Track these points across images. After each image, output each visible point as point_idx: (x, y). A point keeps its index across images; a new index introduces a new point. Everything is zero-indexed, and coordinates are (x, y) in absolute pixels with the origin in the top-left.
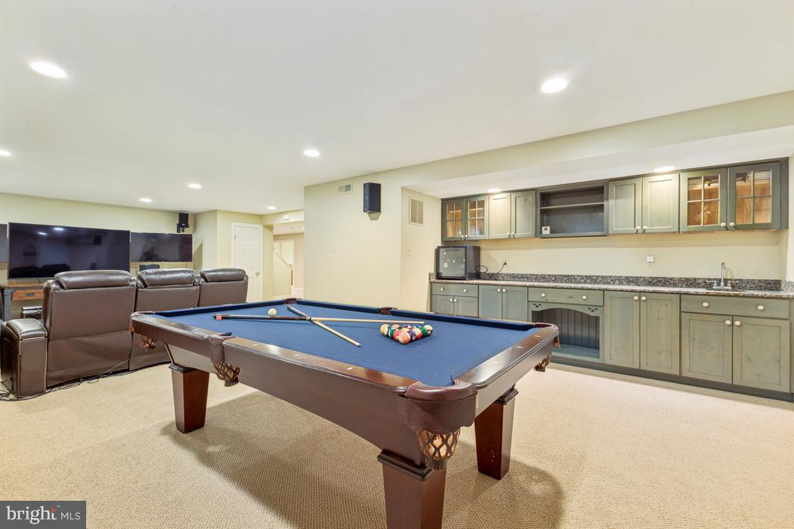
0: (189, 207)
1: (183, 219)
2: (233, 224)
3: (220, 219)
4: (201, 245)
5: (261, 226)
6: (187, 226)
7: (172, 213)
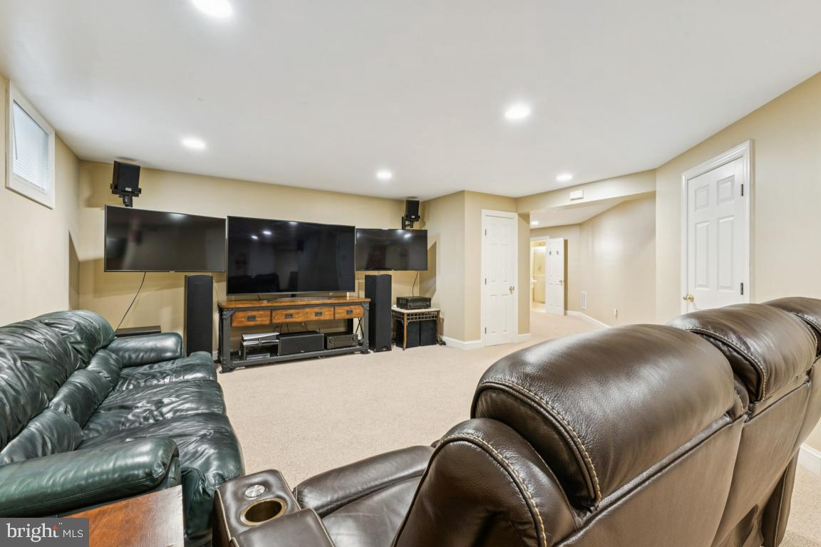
0: (420, 191)
1: (413, 209)
2: (484, 212)
3: (469, 205)
4: (435, 243)
5: (515, 215)
6: (417, 218)
7: (397, 201)
